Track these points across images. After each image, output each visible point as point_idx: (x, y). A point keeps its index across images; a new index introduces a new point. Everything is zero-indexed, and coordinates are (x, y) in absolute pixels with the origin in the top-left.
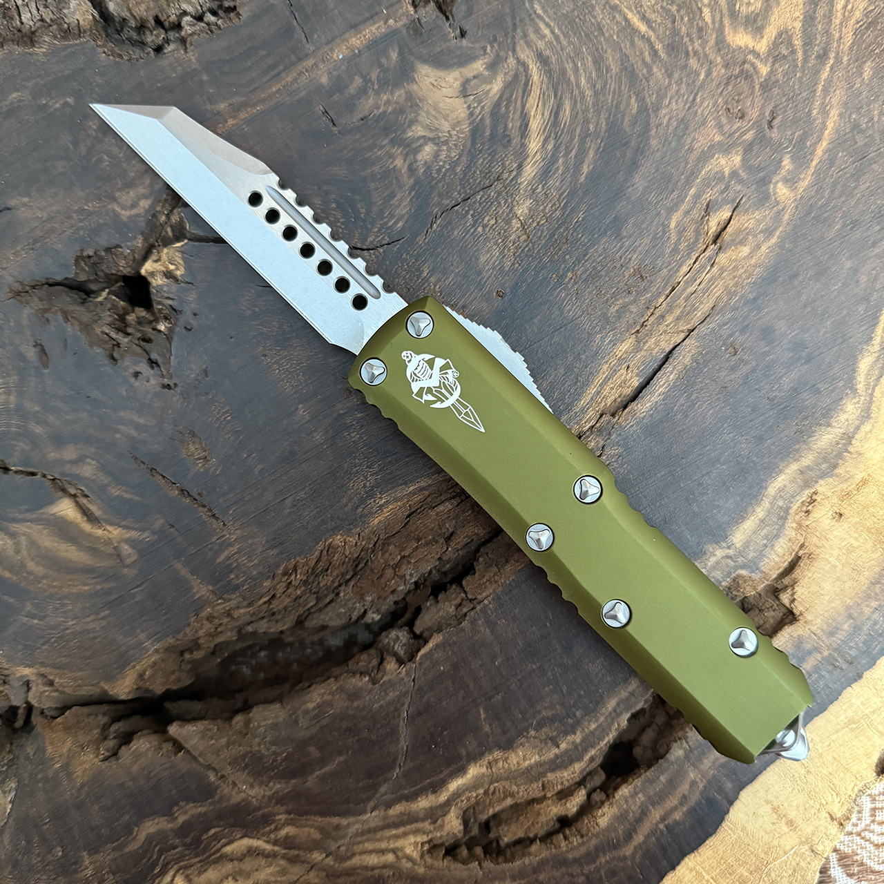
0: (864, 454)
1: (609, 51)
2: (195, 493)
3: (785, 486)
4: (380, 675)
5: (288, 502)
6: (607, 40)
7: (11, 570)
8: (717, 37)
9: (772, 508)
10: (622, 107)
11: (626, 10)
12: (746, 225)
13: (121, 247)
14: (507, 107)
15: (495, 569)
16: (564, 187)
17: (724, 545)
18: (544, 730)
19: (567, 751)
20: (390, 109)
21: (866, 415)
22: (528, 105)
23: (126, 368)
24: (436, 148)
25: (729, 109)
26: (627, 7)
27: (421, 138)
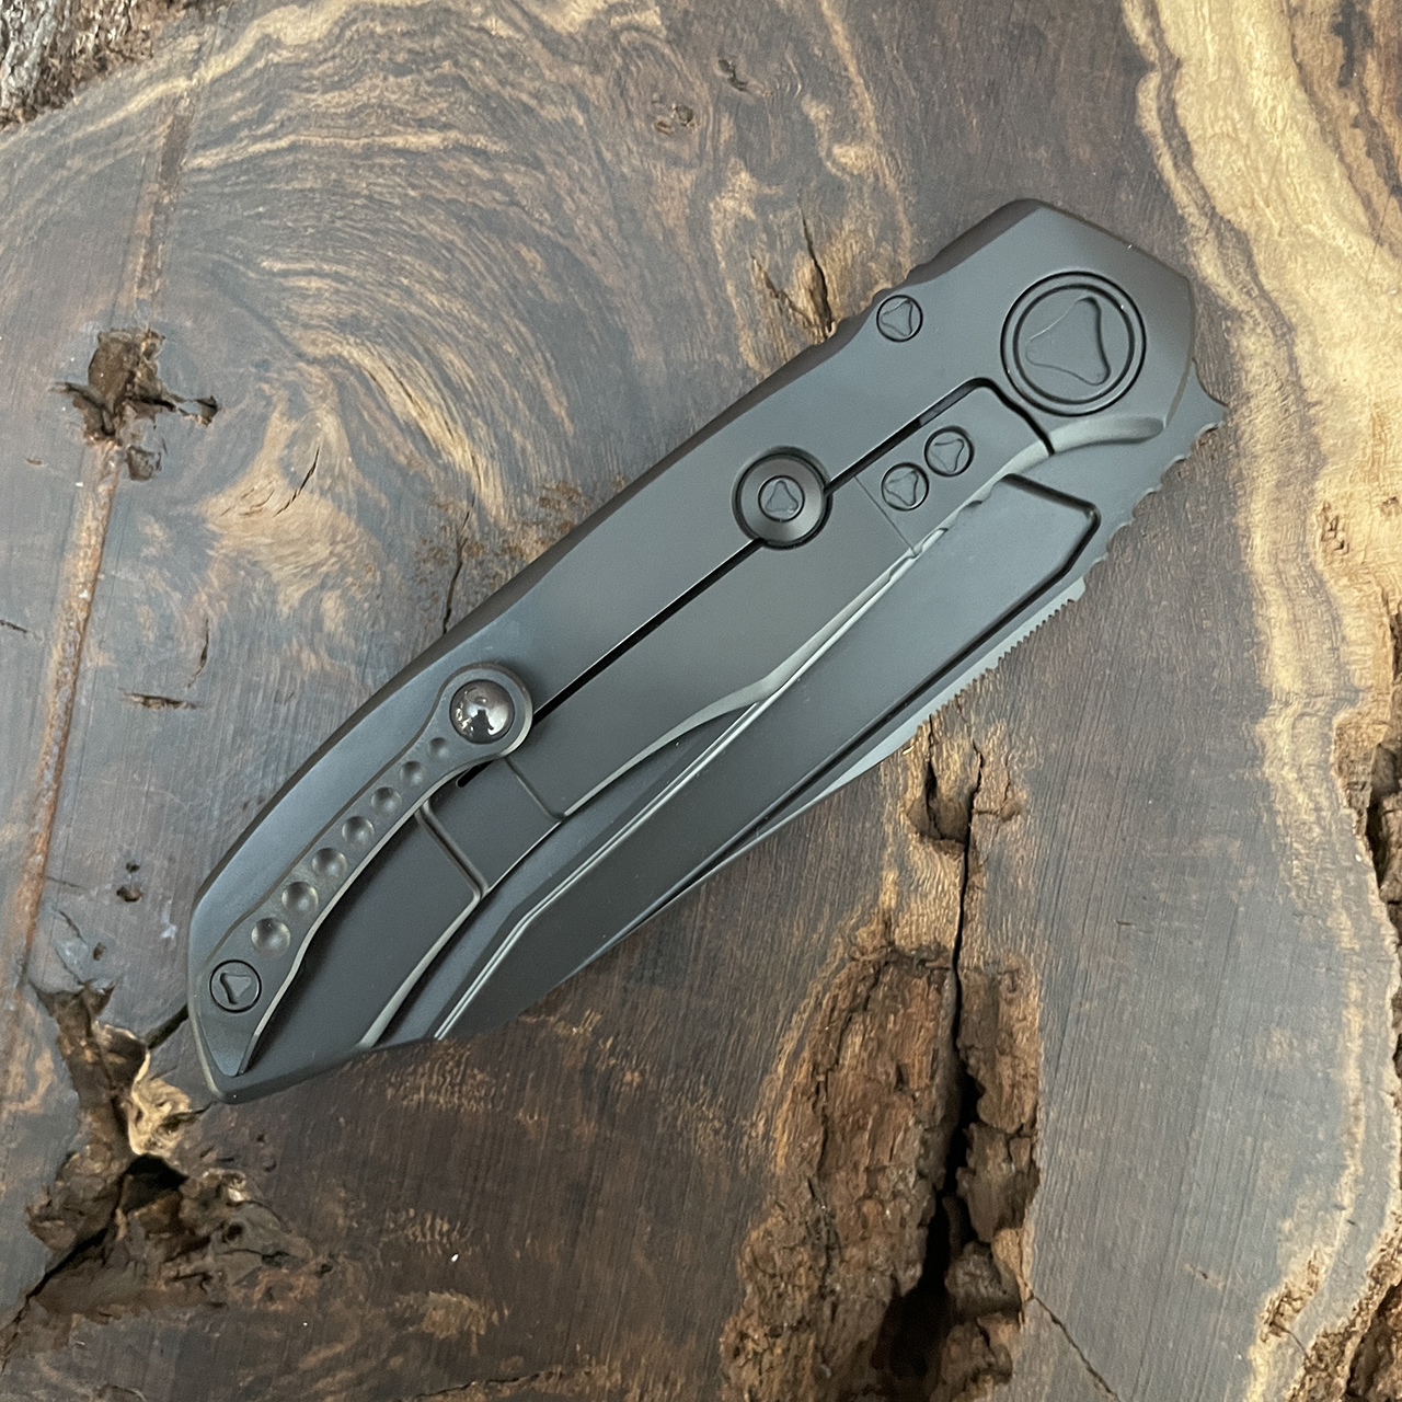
0: (1338, 384)
1: (423, 220)
3: (1275, 543)
4: (1003, 1358)
6: (403, 209)
9: (1288, 589)
10: (520, 277)
11: (385, 140)
12: (848, 255)
13: (73, 1153)
14: (374, 441)
16: (558, 464)
17: (1275, 706)
18: (1300, 1201)
19: (1359, 1202)
20: (225, 605)
21: (1284, 330)
22: (398, 409)
23: (247, 1300)
24: (338, 592)
25: (661, 124)
26: (384, 135)
27: (304, 600)
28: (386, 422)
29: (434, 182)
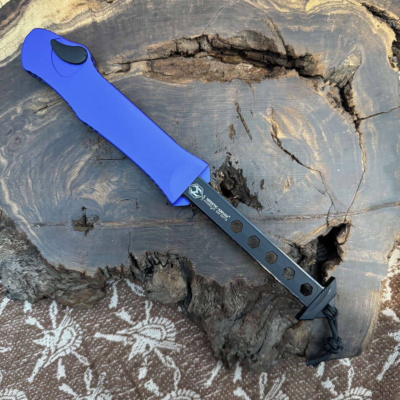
0: (41, 23)
1: (43, 179)
2: (240, 118)
3: (68, 27)
5: (214, 100)
6: (42, 183)
7: (308, 126)
8: (10, 165)
9: (75, 24)
10: (49, 160)
12: (35, 106)
14: (83, 179)
15: (163, 48)
16: (80, 146)
17: (95, 21)
20: (118, 198)
22: (77, 176)
23: (239, 166)
24: (111, 179)
25: (20, 142)
26: (30, 189)
27: (114, 185)
28: (79, 177)
29: (37, 178)
